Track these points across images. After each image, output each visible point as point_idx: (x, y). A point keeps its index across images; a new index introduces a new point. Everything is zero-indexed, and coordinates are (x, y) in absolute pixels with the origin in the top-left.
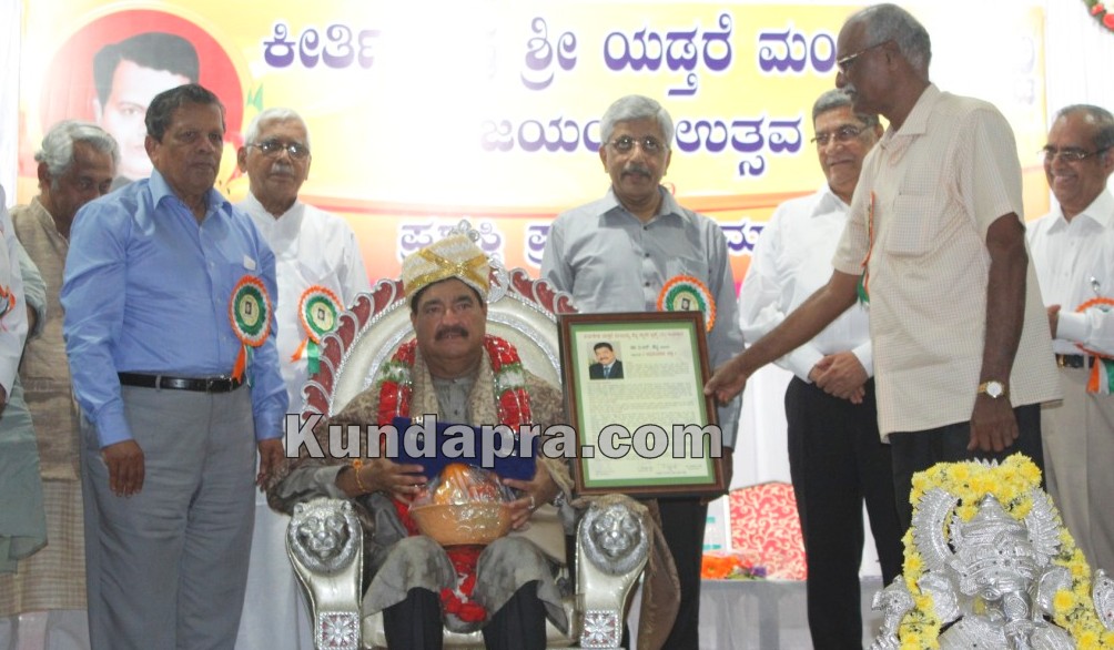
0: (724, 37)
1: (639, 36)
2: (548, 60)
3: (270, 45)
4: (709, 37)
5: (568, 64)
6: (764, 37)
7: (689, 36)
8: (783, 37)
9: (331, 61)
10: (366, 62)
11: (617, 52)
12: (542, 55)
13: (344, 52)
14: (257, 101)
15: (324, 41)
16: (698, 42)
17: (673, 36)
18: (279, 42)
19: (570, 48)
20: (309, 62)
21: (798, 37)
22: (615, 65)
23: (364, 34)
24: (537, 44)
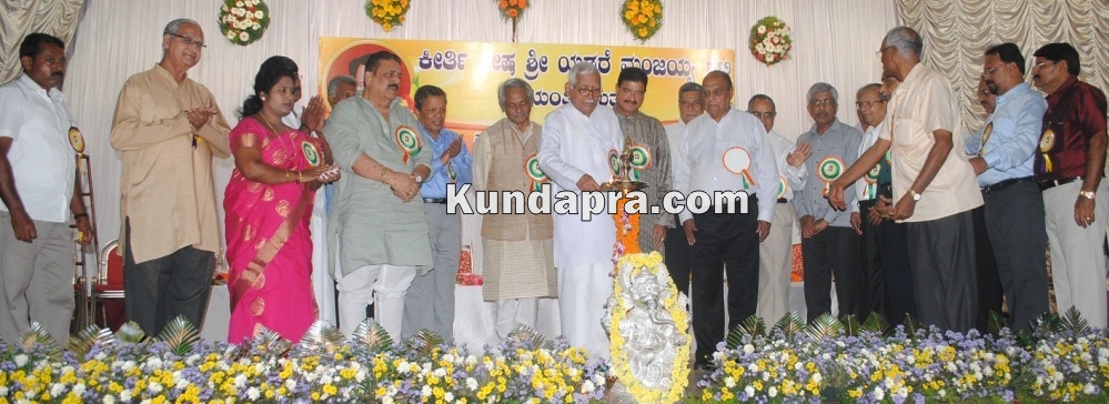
0: (607, 60)
1: (573, 58)
2: (535, 68)
3: (421, 59)
4: (601, 59)
5: (544, 69)
6: (623, 60)
7: (593, 59)
8: (631, 60)
9: (447, 67)
10: (461, 67)
11: (564, 65)
12: (533, 65)
13: (452, 62)
14: (416, 82)
15: (444, 58)
16: (597, 61)
17: (586, 59)
18: (425, 58)
19: (545, 63)
20: (438, 67)
21: (637, 60)
22: (563, 70)
23: (460, 56)
24: (531, 61)
